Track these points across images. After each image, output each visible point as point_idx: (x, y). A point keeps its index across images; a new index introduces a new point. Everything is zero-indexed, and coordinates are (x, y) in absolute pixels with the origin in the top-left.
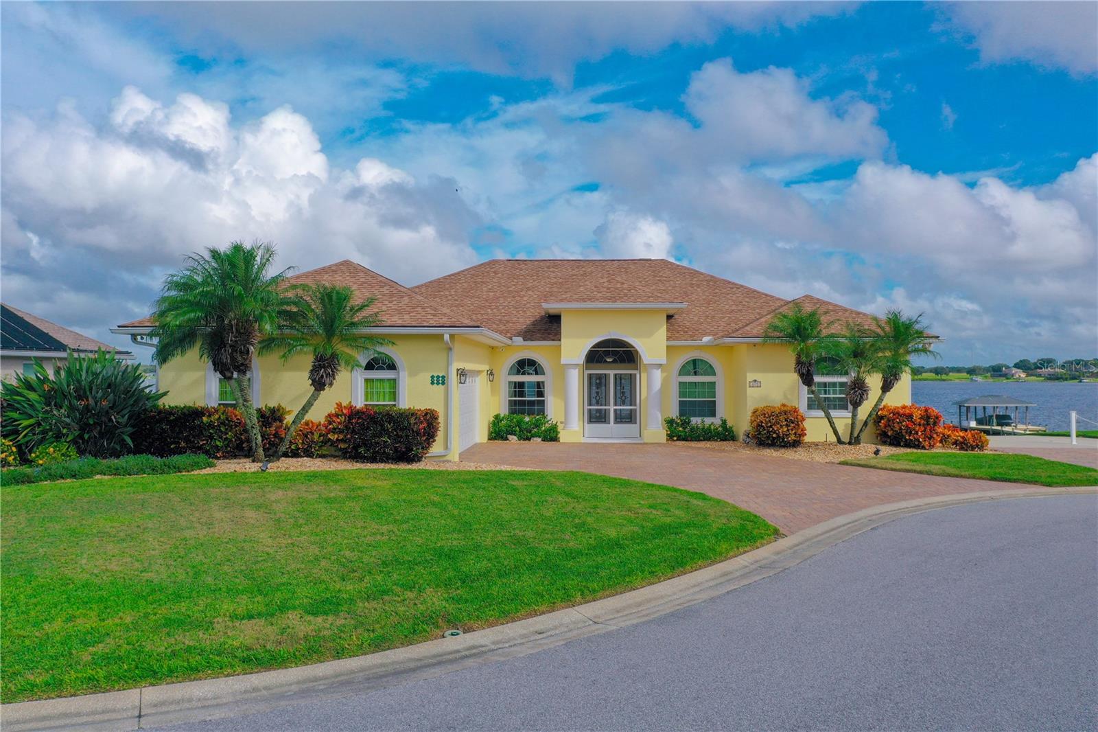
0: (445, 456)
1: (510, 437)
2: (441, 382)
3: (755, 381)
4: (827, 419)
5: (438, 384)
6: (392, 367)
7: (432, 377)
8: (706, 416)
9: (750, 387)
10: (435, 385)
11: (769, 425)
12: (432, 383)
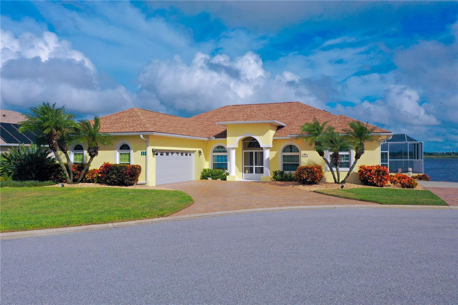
0: (146, 184)
1: (209, 178)
2: (144, 154)
3: (305, 154)
4: (331, 172)
5: (144, 155)
6: (129, 148)
7: (142, 152)
8: (292, 171)
9: (303, 157)
10: (143, 155)
11: (300, 174)
12: (142, 155)
